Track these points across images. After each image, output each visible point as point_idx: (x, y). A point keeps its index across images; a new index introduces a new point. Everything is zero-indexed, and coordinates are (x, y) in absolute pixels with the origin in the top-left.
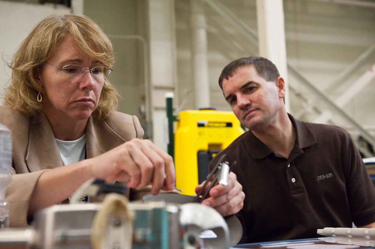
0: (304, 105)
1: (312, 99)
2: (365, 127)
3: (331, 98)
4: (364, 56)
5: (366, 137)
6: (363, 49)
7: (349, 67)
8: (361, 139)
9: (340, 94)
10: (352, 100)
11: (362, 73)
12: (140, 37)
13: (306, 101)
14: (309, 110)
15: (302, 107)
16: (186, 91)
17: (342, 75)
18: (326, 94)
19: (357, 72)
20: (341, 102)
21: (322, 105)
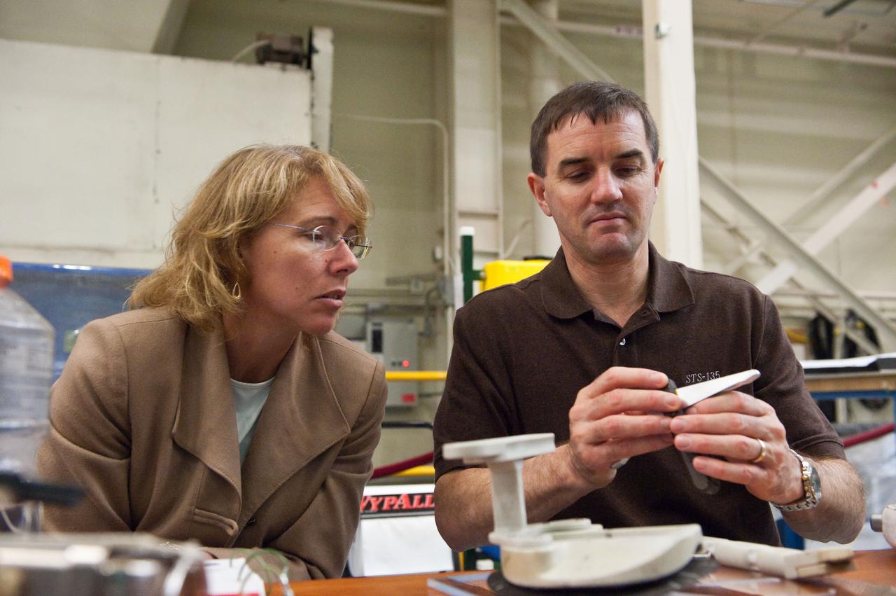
0: (744, 249)
1: (758, 239)
2: (860, 293)
3: (794, 237)
4: (862, 158)
5: (861, 312)
6: (862, 145)
7: (834, 179)
8: (851, 315)
9: (813, 230)
10: (837, 241)
11: (859, 190)
12: (437, 122)
13: (747, 242)
14: (754, 258)
15: (739, 253)
16: (520, 220)
17: (819, 193)
18: (783, 229)
19: (848, 187)
20: (812, 246)
21: (777, 251)
